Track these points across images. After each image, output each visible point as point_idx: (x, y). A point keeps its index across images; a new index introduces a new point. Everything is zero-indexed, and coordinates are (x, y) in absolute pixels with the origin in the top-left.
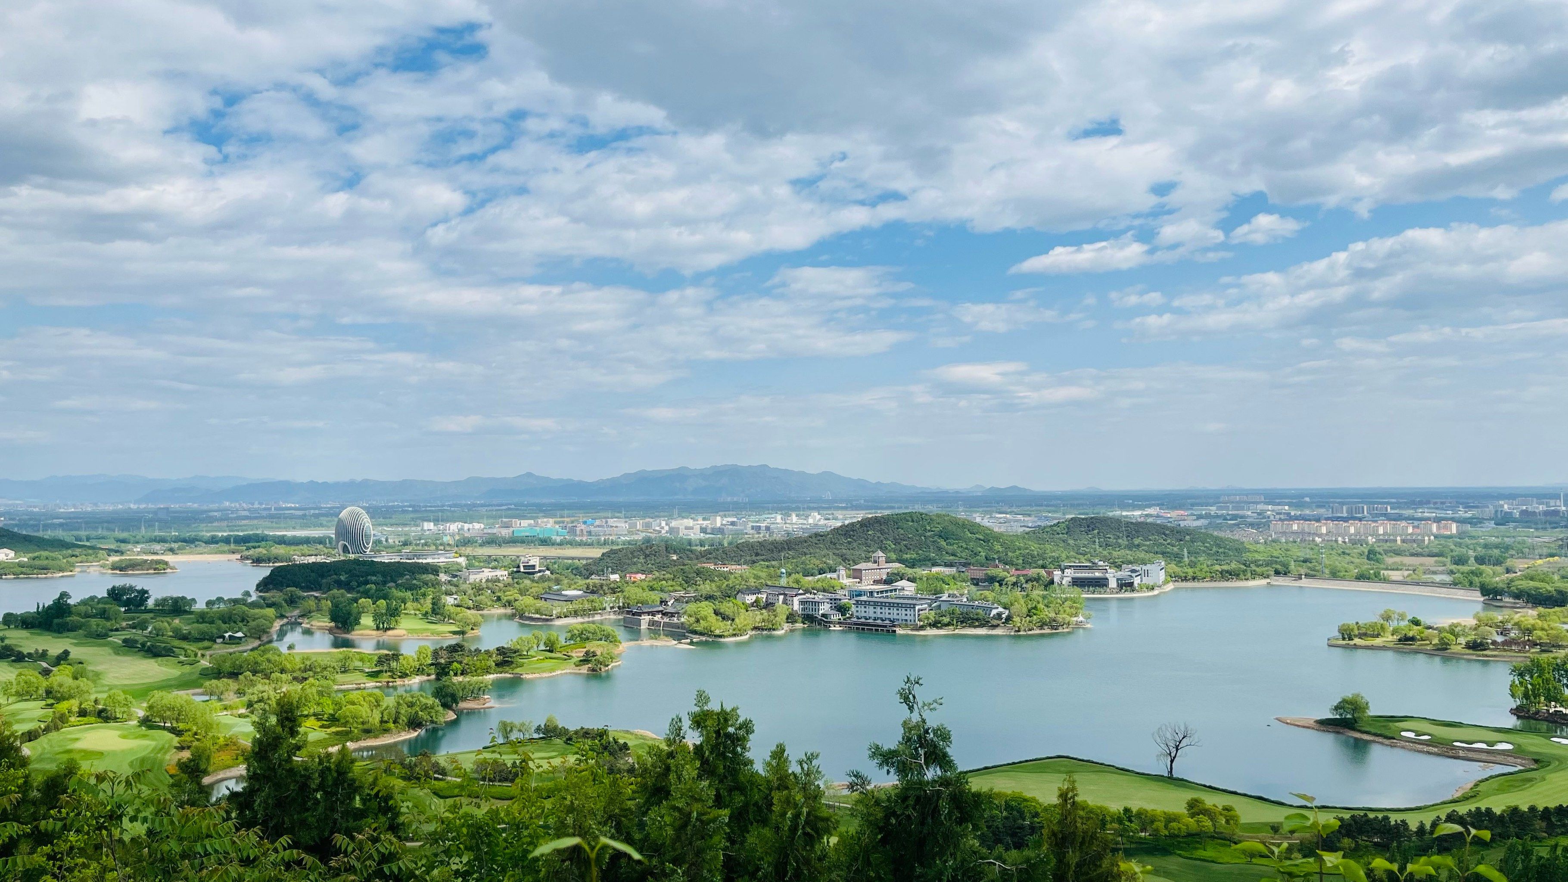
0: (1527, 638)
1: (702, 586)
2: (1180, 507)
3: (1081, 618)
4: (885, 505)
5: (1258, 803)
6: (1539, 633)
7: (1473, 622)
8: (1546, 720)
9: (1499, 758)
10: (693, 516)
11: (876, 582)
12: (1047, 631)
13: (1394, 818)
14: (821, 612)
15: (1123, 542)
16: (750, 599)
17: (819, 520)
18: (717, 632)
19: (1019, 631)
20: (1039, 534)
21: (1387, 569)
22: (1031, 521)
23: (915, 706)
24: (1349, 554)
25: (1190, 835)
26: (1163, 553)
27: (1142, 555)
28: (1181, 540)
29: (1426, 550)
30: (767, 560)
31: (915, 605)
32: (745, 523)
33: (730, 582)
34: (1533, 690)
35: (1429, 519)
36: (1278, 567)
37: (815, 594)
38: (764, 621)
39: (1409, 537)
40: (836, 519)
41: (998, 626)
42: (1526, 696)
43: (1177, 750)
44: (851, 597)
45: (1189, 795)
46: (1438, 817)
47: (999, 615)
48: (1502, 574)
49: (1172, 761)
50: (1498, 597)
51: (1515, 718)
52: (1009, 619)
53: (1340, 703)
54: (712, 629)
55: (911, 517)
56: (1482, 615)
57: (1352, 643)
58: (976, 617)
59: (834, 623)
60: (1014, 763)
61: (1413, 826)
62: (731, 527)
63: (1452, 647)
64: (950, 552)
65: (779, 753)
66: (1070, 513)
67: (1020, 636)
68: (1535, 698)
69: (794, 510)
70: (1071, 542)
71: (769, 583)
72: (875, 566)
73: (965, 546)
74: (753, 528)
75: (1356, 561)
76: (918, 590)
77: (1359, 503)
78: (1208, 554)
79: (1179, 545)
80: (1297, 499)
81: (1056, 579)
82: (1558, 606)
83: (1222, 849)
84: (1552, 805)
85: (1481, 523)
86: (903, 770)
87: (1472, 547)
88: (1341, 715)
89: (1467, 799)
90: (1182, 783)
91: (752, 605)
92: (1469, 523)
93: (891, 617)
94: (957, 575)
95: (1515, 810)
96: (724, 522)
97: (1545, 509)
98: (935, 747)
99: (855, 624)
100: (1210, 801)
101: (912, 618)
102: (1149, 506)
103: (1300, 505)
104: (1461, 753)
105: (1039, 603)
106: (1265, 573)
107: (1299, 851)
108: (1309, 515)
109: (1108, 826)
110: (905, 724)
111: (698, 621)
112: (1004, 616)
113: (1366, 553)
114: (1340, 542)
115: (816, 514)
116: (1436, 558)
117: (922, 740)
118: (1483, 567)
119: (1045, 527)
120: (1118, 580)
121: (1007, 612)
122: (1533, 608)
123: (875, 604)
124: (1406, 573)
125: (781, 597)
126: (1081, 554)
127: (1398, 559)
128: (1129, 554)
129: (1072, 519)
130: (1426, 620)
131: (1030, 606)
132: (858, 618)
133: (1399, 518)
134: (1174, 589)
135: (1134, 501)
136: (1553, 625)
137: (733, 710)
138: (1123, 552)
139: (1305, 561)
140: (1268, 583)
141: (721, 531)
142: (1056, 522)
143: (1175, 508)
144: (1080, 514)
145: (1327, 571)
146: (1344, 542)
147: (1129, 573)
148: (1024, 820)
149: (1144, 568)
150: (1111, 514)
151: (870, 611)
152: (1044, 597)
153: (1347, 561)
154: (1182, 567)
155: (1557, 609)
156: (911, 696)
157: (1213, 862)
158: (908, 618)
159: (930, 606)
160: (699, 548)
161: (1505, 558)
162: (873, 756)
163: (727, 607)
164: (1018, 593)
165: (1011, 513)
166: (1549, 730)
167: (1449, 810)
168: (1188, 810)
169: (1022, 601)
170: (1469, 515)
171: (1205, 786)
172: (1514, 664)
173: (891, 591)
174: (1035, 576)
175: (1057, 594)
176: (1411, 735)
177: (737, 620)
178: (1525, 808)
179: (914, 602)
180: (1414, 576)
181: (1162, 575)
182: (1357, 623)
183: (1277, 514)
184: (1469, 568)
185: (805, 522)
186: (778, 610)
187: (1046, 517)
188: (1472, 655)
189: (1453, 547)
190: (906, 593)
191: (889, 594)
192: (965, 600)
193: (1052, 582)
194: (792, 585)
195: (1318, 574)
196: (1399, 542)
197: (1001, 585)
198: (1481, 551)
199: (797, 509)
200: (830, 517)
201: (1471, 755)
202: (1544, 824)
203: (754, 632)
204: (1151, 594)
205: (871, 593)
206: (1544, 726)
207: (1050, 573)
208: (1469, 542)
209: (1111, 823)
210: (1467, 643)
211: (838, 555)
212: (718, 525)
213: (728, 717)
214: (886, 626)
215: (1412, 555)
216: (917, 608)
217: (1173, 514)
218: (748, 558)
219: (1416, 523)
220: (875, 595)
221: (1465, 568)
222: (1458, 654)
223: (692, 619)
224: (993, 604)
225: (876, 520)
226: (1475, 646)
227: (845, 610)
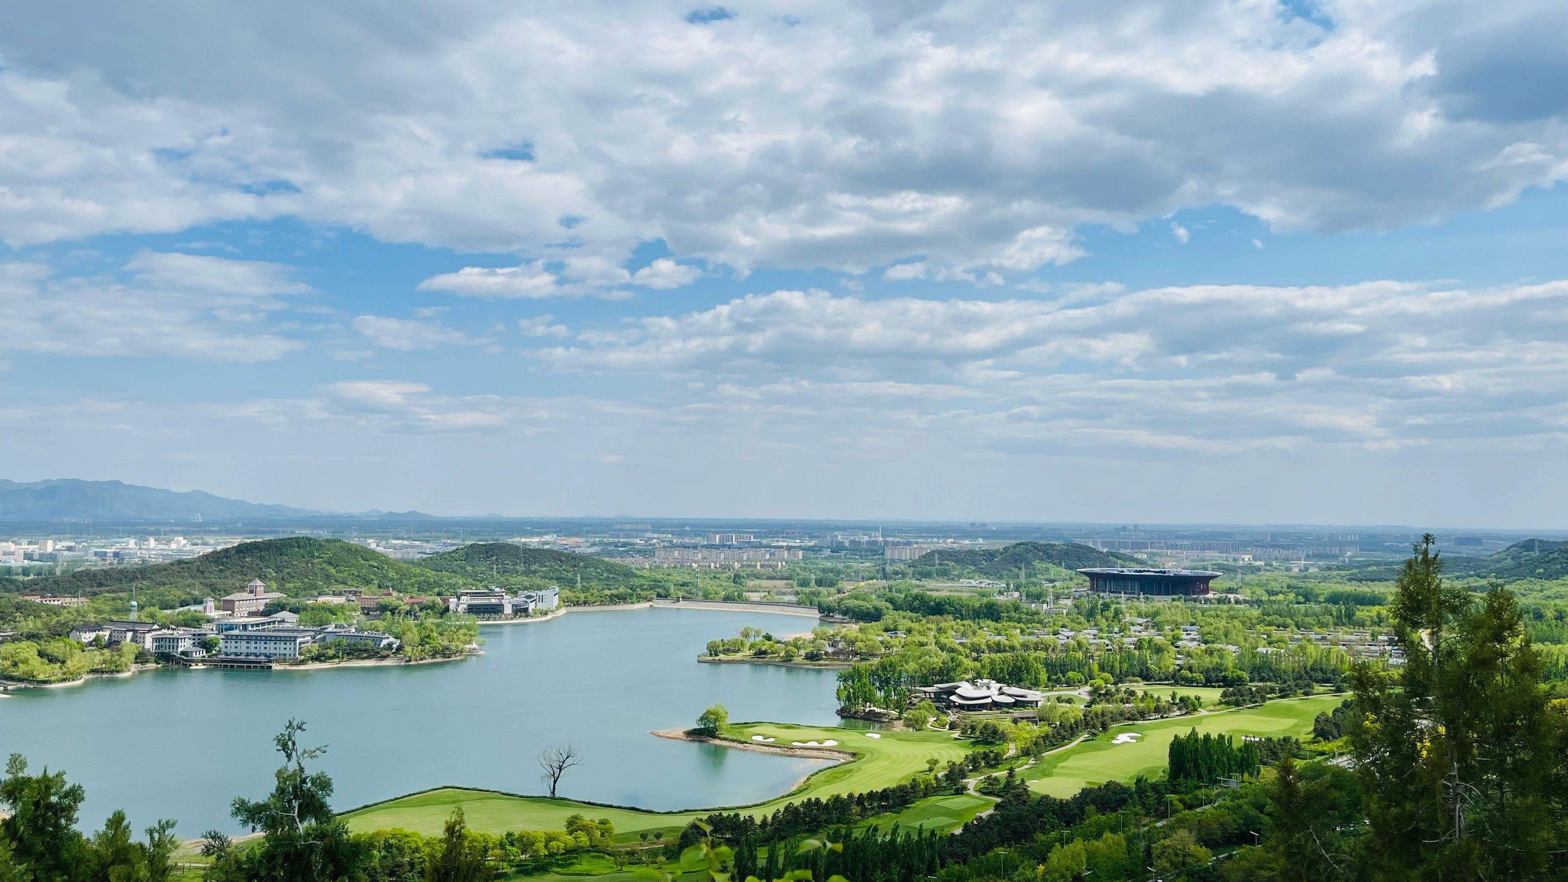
0: (850, 648)
1: (24, 623)
2: (577, 535)
3: (475, 646)
4: (267, 529)
5: (632, 814)
6: (859, 644)
7: (811, 636)
8: (862, 718)
9: (827, 754)
10: (15, 539)
11: (251, 614)
12: (439, 659)
13: (743, 814)
14: (180, 650)
15: (521, 568)
16: (88, 637)
17: (185, 546)
18: (41, 677)
19: (410, 661)
20: (437, 562)
21: (748, 591)
22: (430, 547)
23: (294, 754)
24: (719, 578)
25: (568, 851)
26: (558, 579)
27: (538, 581)
28: (575, 566)
29: (779, 574)
30: (113, 591)
31: (295, 638)
32: (86, 550)
33: (62, 618)
34: (854, 693)
35: (782, 547)
36: (660, 590)
37: (173, 629)
38: (105, 661)
39: (766, 563)
40: (206, 544)
41: (388, 656)
42: (848, 699)
43: (560, 769)
44: (220, 630)
45: (568, 813)
46: (778, 810)
47: (390, 645)
48: (834, 594)
49: (555, 782)
50: (831, 614)
51: (840, 718)
52: (400, 648)
53: (705, 714)
54: (35, 673)
55: (297, 542)
56: (818, 629)
57: (717, 658)
58: (364, 648)
59: (196, 662)
60: (396, 799)
61: (758, 821)
62: (66, 553)
63: (795, 658)
64: (340, 580)
65: (117, 821)
66: (469, 540)
67: (410, 666)
68: (855, 700)
69: (151, 534)
70: (469, 568)
71: (115, 618)
72: (252, 596)
73: (356, 573)
74: (96, 554)
75: (725, 584)
76: (300, 622)
77: (729, 532)
78: (599, 579)
79: (573, 571)
80: (679, 528)
81: (452, 607)
82: (874, 621)
83: (595, 861)
84: (865, 792)
85: (821, 550)
86: (271, 824)
87: (813, 571)
88: (705, 725)
89: (801, 791)
90: (563, 802)
91: (90, 644)
92: (813, 551)
93: (267, 652)
94: (346, 604)
95: (837, 798)
96: (57, 547)
97: (868, 539)
98: (313, 796)
99: (222, 661)
100: (590, 816)
101: (292, 652)
102: (547, 534)
103: (680, 534)
104: (798, 752)
105: (432, 631)
106: (649, 597)
107: (664, 854)
108: (688, 543)
109: (490, 852)
110: (279, 774)
111: (15, 664)
112: (395, 646)
113: (733, 577)
114: (712, 567)
115: (181, 538)
116: (785, 581)
117: (298, 791)
118: (821, 589)
119: (443, 554)
120: (513, 605)
121: (398, 642)
122: (856, 623)
123: (249, 639)
124: (763, 594)
125: (130, 635)
126: (478, 581)
127: (757, 582)
128: (526, 581)
129: (471, 545)
130: (776, 636)
131: (423, 635)
132: (226, 654)
133: (760, 546)
134: (567, 613)
135: (533, 528)
136: (870, 637)
137: (57, 776)
138: (520, 578)
139: (682, 585)
140: (651, 606)
141: (52, 557)
142: (454, 548)
143: (570, 535)
144: (479, 540)
145: (700, 594)
146: (715, 567)
147: (525, 599)
148: (403, 857)
149: (539, 593)
150: (510, 541)
151: (243, 647)
152: (438, 625)
153: (717, 584)
154: (574, 592)
155: (873, 623)
156: (290, 743)
157: (587, 875)
158: (287, 652)
159: (313, 637)
160: (21, 578)
161: (837, 581)
162: (237, 812)
163: (55, 647)
164: (411, 622)
165: (408, 539)
166: (865, 727)
167: (787, 803)
168: (568, 828)
169: (415, 630)
170: (812, 543)
171: (584, 803)
172: (841, 671)
173: (269, 623)
174: (430, 604)
175: (451, 622)
176: (760, 739)
177: (69, 663)
178: (845, 796)
179: (295, 634)
180: (769, 597)
181: (556, 601)
182: (722, 640)
183: (662, 541)
184: (810, 589)
185: (166, 547)
186: (125, 649)
187: (444, 543)
188: (809, 664)
189: (799, 571)
190: (286, 625)
191: (266, 627)
192: (354, 630)
193: (447, 609)
194: (144, 619)
195: (692, 596)
196: (758, 567)
197: (393, 614)
198: (820, 574)
199: (156, 533)
200: (199, 542)
201: (806, 753)
202: (859, 808)
203: (91, 676)
204: (544, 619)
205: (245, 627)
206: (861, 723)
207: (445, 601)
208: (812, 567)
209: (493, 849)
210: (807, 654)
211: (205, 585)
212: (49, 550)
213: (51, 784)
214: (260, 662)
215: (769, 578)
216: (298, 641)
217: (571, 541)
218: (88, 589)
219: (772, 550)
220: (250, 628)
221: (807, 590)
222: (798, 664)
223: (8, 663)
224: (384, 633)
225: (255, 545)
226: (812, 657)
227: (211, 646)
